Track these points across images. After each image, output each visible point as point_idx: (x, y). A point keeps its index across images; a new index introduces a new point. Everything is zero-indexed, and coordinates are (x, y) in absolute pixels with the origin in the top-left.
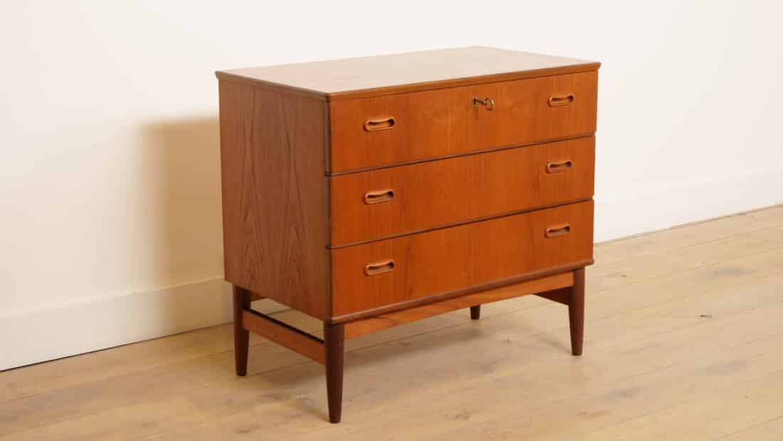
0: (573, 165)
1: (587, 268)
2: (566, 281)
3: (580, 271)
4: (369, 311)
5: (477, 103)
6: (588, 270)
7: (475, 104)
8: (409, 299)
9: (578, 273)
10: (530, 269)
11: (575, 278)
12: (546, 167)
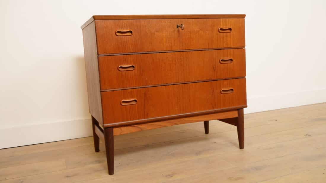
0: (234, 60)
1: (244, 109)
2: (235, 115)
3: (241, 110)
4: (124, 122)
5: (179, 27)
6: (245, 110)
7: (178, 28)
8: (147, 118)
9: (240, 110)
10: (213, 108)
11: (238, 113)
12: (220, 61)
